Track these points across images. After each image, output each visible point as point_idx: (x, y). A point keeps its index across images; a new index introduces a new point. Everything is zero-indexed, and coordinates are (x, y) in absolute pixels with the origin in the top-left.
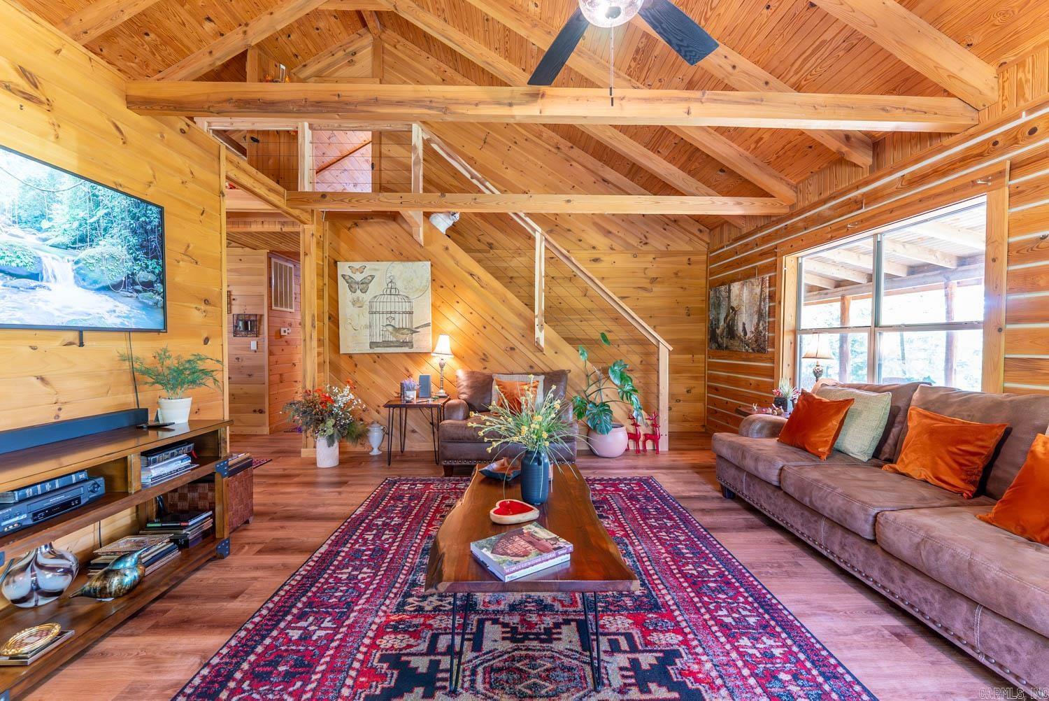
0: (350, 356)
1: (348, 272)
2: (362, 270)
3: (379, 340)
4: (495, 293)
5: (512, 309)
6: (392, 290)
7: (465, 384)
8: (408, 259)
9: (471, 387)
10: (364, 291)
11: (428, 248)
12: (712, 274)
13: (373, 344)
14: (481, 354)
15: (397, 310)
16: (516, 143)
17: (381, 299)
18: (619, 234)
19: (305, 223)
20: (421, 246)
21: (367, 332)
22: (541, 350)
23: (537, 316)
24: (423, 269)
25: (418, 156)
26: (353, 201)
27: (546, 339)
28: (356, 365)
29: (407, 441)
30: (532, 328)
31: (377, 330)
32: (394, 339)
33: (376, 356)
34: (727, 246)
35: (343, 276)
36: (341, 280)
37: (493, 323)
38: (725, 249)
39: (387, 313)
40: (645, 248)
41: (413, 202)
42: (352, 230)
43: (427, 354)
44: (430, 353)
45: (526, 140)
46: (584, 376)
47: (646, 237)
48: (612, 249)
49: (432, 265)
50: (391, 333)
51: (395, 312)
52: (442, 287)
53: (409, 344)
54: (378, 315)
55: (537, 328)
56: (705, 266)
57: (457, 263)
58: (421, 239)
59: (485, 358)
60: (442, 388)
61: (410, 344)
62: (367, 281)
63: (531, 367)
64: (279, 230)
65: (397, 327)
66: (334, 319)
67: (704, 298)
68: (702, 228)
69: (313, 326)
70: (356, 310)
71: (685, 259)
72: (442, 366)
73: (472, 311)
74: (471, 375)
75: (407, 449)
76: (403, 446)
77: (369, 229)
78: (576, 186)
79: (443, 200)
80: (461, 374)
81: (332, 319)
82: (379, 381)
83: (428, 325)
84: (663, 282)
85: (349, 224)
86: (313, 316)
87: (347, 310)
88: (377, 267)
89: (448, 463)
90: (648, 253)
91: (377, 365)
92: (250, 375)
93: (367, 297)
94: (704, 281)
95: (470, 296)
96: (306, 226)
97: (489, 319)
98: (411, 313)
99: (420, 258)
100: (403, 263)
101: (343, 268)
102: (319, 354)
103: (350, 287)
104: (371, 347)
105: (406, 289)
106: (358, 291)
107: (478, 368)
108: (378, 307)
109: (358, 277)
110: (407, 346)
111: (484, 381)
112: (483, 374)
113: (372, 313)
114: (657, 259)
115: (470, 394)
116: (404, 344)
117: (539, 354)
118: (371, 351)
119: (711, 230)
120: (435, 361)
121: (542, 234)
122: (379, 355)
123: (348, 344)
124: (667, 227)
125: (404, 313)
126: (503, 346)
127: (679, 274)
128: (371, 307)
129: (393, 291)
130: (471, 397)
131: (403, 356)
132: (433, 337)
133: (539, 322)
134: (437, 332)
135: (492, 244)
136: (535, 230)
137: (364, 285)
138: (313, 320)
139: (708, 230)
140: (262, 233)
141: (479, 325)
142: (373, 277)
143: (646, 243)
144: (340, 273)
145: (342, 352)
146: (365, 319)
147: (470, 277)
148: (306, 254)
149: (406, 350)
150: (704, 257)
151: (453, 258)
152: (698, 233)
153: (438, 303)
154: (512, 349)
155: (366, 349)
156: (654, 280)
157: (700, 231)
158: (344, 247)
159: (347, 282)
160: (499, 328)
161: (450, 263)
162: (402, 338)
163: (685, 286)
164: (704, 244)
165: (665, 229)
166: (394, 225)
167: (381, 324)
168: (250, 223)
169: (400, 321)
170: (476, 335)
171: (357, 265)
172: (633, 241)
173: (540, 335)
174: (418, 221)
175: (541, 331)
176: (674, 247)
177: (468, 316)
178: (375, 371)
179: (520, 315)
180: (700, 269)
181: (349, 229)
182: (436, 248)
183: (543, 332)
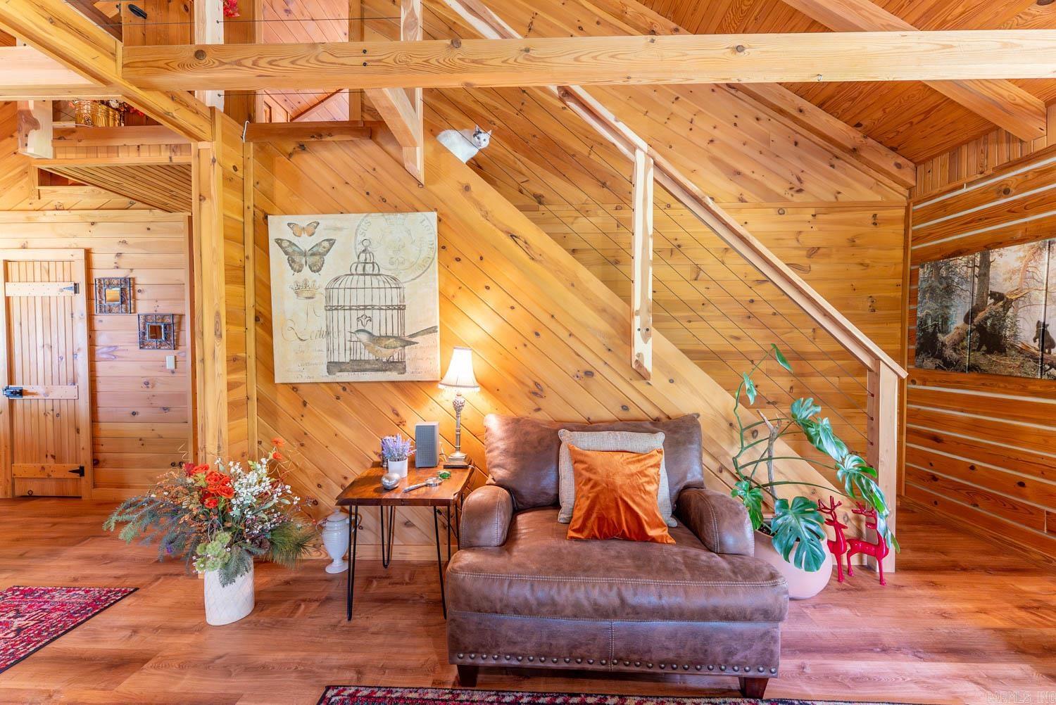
0: (294, 387)
1: (288, 235)
2: (311, 230)
3: (344, 357)
4: (558, 270)
5: (588, 299)
6: (366, 265)
7: (502, 445)
8: (396, 209)
9: (515, 455)
10: (316, 269)
11: (433, 188)
12: (916, 239)
13: (333, 366)
14: (531, 384)
15: (376, 302)
16: (581, 28)
17: (348, 282)
18: (755, 176)
19: (199, 139)
20: (419, 184)
21: (323, 343)
22: (642, 375)
23: (638, 313)
24: (424, 225)
25: (412, 13)
26: (262, 63)
27: (655, 357)
28: (305, 404)
29: (396, 541)
30: (626, 335)
31: (339, 341)
32: (372, 357)
33: (340, 389)
34: (969, 184)
35: (279, 242)
36: (274, 248)
37: (552, 324)
38: (964, 190)
39: (358, 308)
40: (798, 198)
41: (390, 60)
42: (295, 158)
43: (432, 383)
44: (436, 382)
45: (598, 23)
46: (725, 425)
47: (799, 179)
48: (742, 200)
49: (440, 220)
50: (366, 346)
51: (373, 307)
52: (458, 260)
53: (398, 365)
54: (341, 312)
55: (637, 336)
56: (901, 227)
57: (486, 215)
58: (419, 168)
59: (537, 392)
60: (458, 449)
61: (400, 366)
62: (321, 250)
63: (625, 408)
64: (167, 161)
65: (376, 333)
66: (264, 320)
67: (900, 281)
68: (901, 160)
69: (218, 335)
70: (303, 303)
71: (869, 214)
72: (458, 408)
73: (514, 303)
74: (516, 425)
75: (396, 556)
76: (387, 548)
77: (326, 154)
78: (681, 98)
79: (457, 55)
80: (494, 423)
81: (262, 320)
82: (346, 432)
83: (432, 330)
84: (828, 256)
85: (290, 146)
86: (218, 314)
87: (285, 304)
88: (339, 225)
89: (469, 661)
90: (804, 206)
91: (341, 403)
92: (165, 409)
93: (321, 280)
94: (899, 253)
95: (509, 276)
96: (201, 145)
97: (545, 319)
98: (401, 308)
99: (417, 205)
100: (387, 216)
101: (278, 227)
102: (231, 386)
103: (291, 262)
104: (329, 372)
105: (392, 264)
106: (306, 269)
107: (524, 409)
108: (340, 297)
109: (305, 243)
110: (395, 369)
111: (540, 441)
112: (535, 424)
113: (330, 308)
114: (819, 217)
115: (512, 468)
116: (390, 365)
117: (640, 385)
118: (330, 379)
119: (917, 164)
120: (447, 396)
121: (649, 155)
122: (345, 386)
123: (288, 368)
124: (835, 162)
125: (388, 308)
126: (572, 369)
127: (858, 241)
128: (329, 298)
129: (369, 268)
130: (516, 475)
131: (389, 386)
132: (443, 352)
133: (643, 324)
134: (450, 342)
135: (541, 196)
136: (633, 148)
137: (316, 257)
138: (218, 323)
139: (912, 165)
140: (139, 168)
141: (527, 329)
142: (332, 242)
143: (800, 191)
144: (273, 235)
145: (277, 381)
146: (319, 322)
147: (510, 242)
148: (202, 198)
149: (393, 376)
150: (902, 212)
151: (479, 205)
152: (894, 170)
153: (451, 290)
154: (589, 374)
155: (321, 375)
156: (813, 252)
157: (898, 166)
158: (280, 189)
159: (286, 253)
160: (564, 334)
161: (474, 215)
162: (385, 354)
163: (867, 261)
164: (902, 189)
165: (832, 166)
166: (369, 147)
167: (348, 328)
168: (116, 150)
169: (382, 323)
170: (521, 348)
171: (303, 220)
172: (779, 188)
173: (643, 349)
174: (410, 127)
175: (645, 339)
176: (847, 196)
177: (507, 313)
178: (338, 416)
179: (602, 311)
180: (893, 234)
181: (290, 155)
182: (447, 189)
183: (650, 341)
